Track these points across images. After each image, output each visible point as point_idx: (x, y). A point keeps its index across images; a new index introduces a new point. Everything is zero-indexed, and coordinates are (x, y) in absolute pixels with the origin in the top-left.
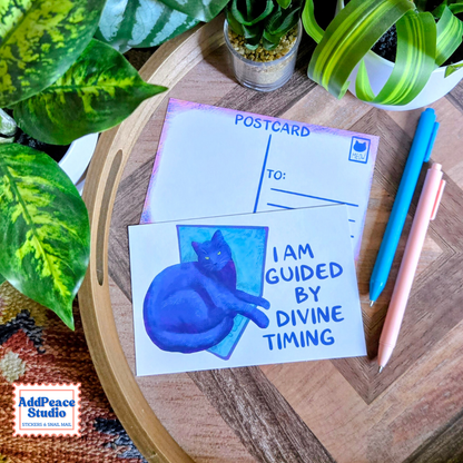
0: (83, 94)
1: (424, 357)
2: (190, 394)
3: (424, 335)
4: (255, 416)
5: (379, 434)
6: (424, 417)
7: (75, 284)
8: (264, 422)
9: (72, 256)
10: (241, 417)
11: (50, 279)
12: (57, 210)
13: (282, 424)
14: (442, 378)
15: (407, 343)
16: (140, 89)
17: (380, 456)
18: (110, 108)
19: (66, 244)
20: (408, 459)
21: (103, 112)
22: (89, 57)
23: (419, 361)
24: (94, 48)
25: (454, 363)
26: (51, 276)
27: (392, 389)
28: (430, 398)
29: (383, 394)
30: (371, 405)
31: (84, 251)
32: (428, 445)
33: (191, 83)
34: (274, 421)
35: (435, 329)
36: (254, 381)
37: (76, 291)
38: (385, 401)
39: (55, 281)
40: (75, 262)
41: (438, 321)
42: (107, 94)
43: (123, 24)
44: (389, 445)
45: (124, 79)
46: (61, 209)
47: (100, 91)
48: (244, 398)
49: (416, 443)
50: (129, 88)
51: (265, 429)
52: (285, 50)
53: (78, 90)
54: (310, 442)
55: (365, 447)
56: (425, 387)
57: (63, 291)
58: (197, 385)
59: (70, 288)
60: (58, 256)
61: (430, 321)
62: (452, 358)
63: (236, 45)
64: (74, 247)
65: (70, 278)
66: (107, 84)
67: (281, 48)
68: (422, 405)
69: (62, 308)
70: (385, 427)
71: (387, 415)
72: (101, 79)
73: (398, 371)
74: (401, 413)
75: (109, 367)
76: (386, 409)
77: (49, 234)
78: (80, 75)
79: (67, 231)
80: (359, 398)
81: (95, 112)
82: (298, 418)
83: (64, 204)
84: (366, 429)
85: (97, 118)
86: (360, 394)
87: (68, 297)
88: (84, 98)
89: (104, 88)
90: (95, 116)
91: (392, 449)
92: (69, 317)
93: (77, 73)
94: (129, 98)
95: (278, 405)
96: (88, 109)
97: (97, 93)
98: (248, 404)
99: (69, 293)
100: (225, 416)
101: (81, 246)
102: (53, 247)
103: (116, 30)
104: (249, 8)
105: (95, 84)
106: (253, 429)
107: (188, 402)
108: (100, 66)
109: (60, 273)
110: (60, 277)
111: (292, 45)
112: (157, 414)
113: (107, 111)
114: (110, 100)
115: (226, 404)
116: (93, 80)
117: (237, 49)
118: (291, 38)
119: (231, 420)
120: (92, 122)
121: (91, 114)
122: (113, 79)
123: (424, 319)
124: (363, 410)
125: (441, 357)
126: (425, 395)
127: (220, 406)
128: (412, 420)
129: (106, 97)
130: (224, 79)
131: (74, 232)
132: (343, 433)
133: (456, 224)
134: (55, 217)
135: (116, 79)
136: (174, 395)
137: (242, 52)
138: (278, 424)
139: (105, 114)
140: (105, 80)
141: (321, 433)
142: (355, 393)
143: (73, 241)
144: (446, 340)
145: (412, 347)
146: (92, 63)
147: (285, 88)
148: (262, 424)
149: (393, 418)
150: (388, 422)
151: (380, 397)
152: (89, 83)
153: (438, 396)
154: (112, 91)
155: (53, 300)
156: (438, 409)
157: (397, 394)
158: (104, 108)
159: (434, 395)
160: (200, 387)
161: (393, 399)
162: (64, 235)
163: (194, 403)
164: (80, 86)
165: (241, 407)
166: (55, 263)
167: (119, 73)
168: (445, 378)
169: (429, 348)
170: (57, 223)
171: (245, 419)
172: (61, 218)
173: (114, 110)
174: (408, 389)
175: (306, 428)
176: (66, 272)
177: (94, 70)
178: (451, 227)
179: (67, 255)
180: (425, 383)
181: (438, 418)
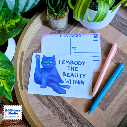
0: (6, 28)
1: (117, 95)
2: (53, 117)
3: (116, 89)
4: (73, 121)
5: (109, 120)
6: (120, 112)
7: (12, 87)
8: (75, 122)
9: (10, 79)
10: (69, 121)
11: (3, 87)
12: (3, 66)
13: (81, 122)
14: (123, 100)
15: (112, 92)
16: (23, 21)
17: (110, 126)
18: (14, 30)
19: (7, 76)
20: (118, 125)
21: (12, 31)
22: (6, 15)
23: (116, 97)
24: (7, 11)
25: (125, 96)
26: (3, 86)
27: (110, 106)
28: (121, 107)
29: (108, 108)
30: (105, 112)
31: (13, 77)
32: (123, 120)
33: (40, 31)
34: (78, 121)
35: (119, 87)
36: (71, 110)
37: (12, 89)
38: (109, 110)
39: (5, 87)
40: (11, 81)
41: (119, 85)
42: (13, 26)
43: (15, 5)
44: (112, 122)
45: (17, 19)
46: (4, 65)
47: (11, 25)
48: (69, 116)
49: (119, 120)
50: (19, 22)
51: (76, 124)
52: (65, 16)
53: (4, 27)
54: (90, 125)
55: (105, 124)
56: (119, 104)
57: (8, 90)
58: (55, 114)
59: (10, 89)
60: (5, 80)
61: (117, 85)
62: (124, 94)
63: (51, 16)
64: (10, 76)
65: (10, 86)
66: (13, 22)
67: (64, 15)
68: (119, 109)
69: (8, 96)
70: (110, 117)
71: (110, 114)
72: (10, 21)
73: (111, 100)
74: (114, 112)
75: (27, 113)
76: (109, 112)
77: (1, 73)
78: (4, 22)
79: (7, 72)
80: (101, 110)
81: (10, 32)
82: (85, 119)
83: (5, 64)
84: (105, 118)
85: (11, 34)
86: (101, 109)
87: (10, 92)
88: (6, 29)
89: (12, 24)
90: (10, 33)
91: (113, 123)
92: (11, 98)
93: (3, 21)
94: (20, 25)
95: (79, 116)
96: (8, 31)
97: (10, 26)
98: (70, 117)
99: (10, 91)
100: (64, 122)
101: (12, 76)
102: (3, 77)
103: (13, 7)
104: (53, 4)
105: (9, 23)
106: (73, 124)
107: (53, 120)
108: (9, 17)
109: (6, 85)
110: (6, 86)
111: (66, 14)
112: (44, 125)
113: (14, 31)
114: (14, 27)
115: (64, 119)
116: (8, 22)
117: (51, 17)
118: (66, 12)
119: (66, 123)
120: (9, 35)
121: (9, 33)
122: (14, 20)
123: (115, 85)
124: (103, 113)
125: (122, 94)
126: (119, 106)
127: (62, 119)
128: (117, 114)
129: (13, 27)
130: (49, 29)
131: (9, 71)
132: (98, 121)
133: (119, 58)
134: (3, 68)
135: (15, 20)
136: (48, 118)
137: (53, 18)
138: (79, 122)
139: (13, 32)
140: (12, 21)
141: (92, 122)
142: (100, 109)
143: (9, 74)
144: (122, 90)
145: (113, 93)
146: (7, 16)
147: (66, 29)
148: (75, 123)
149: (112, 114)
150: (111, 116)
151: (107, 109)
152: (7, 24)
153: (123, 106)
154: (14, 24)
155: (5, 93)
156: (124, 109)
157: (112, 107)
158: (12, 30)
159: (122, 105)
160: (55, 115)
161: (111, 109)
162: (6, 73)
163: (54, 120)
164: (5, 25)
165: (68, 119)
166: (4, 82)
167: (15, 18)
168: (124, 100)
169: (118, 93)
170: (4, 70)
171: (70, 122)
172: (5, 68)
173: (16, 30)
174: (114, 105)
175: (88, 122)
176: (8, 84)
177: (8, 19)
178: (118, 59)
179: (8, 79)
180: (119, 103)
181: (124, 112)
